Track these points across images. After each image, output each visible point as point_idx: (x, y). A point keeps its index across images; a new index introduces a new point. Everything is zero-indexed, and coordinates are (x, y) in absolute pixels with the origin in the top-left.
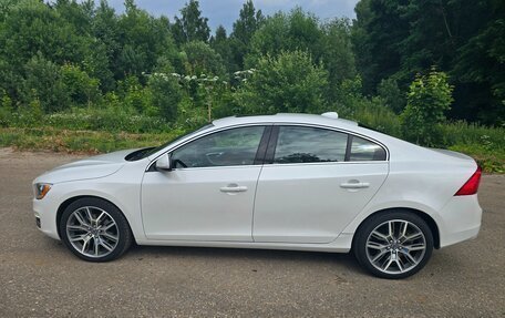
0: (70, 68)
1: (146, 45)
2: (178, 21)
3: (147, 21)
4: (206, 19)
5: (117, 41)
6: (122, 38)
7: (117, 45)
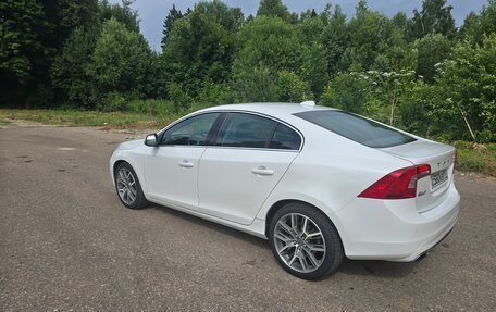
0: (284, 74)
1: (369, 44)
2: (417, 15)
3: (379, 21)
4: (450, 8)
5: (340, 45)
6: (346, 42)
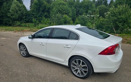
0: (65, 16)
1: (86, 8)
3: (89, 2)
5: (79, 8)
6: (80, 7)
7: (79, 9)
